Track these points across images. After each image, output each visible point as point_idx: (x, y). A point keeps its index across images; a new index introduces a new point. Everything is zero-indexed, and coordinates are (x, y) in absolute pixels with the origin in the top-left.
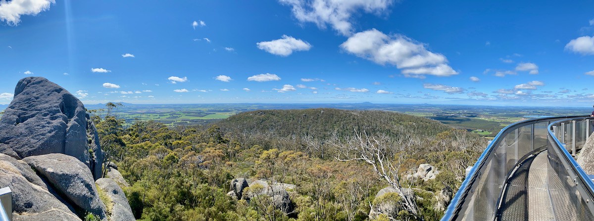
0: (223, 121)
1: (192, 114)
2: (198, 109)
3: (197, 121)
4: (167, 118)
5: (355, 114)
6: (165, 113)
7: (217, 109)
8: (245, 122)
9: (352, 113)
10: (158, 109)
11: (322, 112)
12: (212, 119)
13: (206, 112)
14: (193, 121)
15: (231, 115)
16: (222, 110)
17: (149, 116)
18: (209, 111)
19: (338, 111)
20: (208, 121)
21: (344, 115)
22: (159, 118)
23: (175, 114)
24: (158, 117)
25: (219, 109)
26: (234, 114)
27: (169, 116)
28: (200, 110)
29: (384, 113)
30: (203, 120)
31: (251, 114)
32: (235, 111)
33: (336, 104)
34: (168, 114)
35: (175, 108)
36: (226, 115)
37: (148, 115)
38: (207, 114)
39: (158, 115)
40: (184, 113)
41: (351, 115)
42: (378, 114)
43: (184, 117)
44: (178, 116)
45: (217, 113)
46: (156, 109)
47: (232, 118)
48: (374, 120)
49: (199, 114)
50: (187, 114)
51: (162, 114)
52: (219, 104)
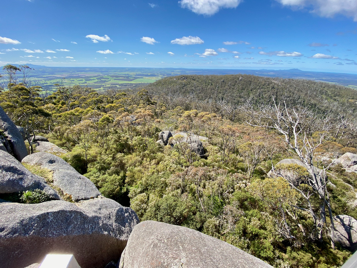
0: (151, 85)
1: (121, 78)
2: (126, 73)
3: (126, 85)
4: (95, 83)
5: (276, 82)
6: (91, 77)
7: (144, 73)
8: (170, 87)
9: (273, 81)
10: (82, 73)
11: (240, 78)
12: (140, 83)
13: (134, 76)
14: (122, 85)
15: (158, 79)
16: (149, 74)
17: (73, 81)
18: (137, 75)
19: (257, 78)
20: (137, 85)
21: (263, 83)
22: (86, 83)
23: (103, 78)
24: (84, 81)
25: (146, 74)
26: (160, 78)
27: (97, 80)
28: (128, 74)
29: (315, 83)
30: (132, 84)
31: (175, 79)
32: (161, 76)
33: (257, 71)
34: (95, 78)
35: (102, 72)
36: (153, 80)
37: (72, 79)
38: (135, 78)
39: (84, 79)
40: (112, 76)
41: (272, 83)
42: (306, 84)
43: (113, 81)
44: (107, 80)
45: (144, 77)
46: (79, 73)
47: (158, 83)
48: (298, 91)
49: (128, 78)
50: (115, 78)
51: (88, 79)
52: (145, 68)
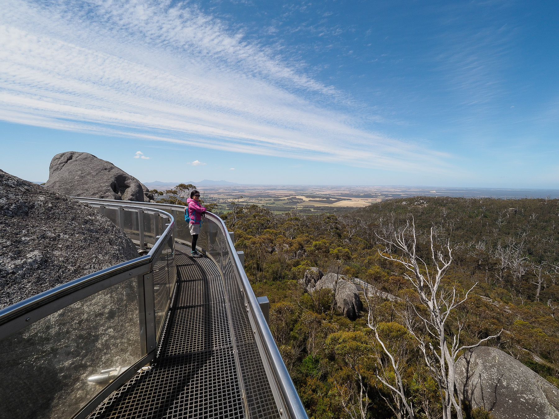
1: (319, 199)
2: (327, 192)
3: (323, 209)
6: (282, 196)
10: (273, 192)
13: (338, 197)
15: (374, 202)
16: (362, 194)
18: (341, 195)
25: (356, 194)
28: (329, 194)
31: (404, 203)
32: (381, 197)
35: (296, 191)
39: (272, 199)
45: (353, 199)
46: (270, 191)
49: (328, 199)
50: (311, 199)
51: (277, 199)
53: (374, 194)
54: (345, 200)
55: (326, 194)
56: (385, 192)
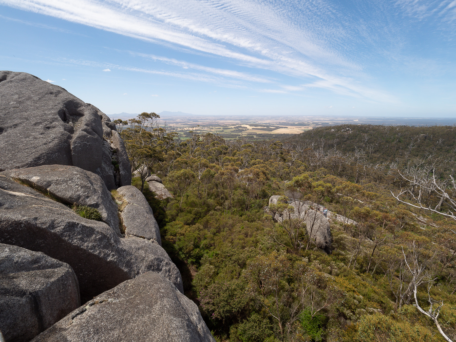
3: (264, 136)
15: (307, 130)
31: (333, 130)
35: (241, 120)
39: (222, 128)
45: (289, 127)
46: (219, 121)
49: (268, 127)
50: (254, 127)
51: (225, 127)
53: (307, 123)
54: (282, 128)
55: (266, 123)
56: (316, 120)
